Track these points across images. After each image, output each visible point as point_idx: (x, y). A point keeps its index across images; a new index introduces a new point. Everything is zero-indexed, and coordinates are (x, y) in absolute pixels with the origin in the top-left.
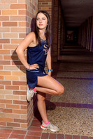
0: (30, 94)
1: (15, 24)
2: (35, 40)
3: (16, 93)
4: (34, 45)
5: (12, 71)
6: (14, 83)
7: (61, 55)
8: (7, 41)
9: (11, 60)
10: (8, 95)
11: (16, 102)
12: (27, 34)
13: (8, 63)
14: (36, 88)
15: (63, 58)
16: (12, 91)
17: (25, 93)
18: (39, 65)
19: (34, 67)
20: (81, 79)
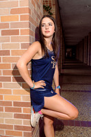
0: (35, 117)
1: (16, 32)
2: (40, 51)
3: (17, 116)
4: (39, 57)
5: (12, 89)
6: (16, 104)
7: (63, 68)
8: (7, 53)
9: (12, 76)
10: (9, 118)
11: (18, 128)
12: (30, 44)
13: (8, 79)
14: (42, 110)
15: (66, 71)
16: (13, 113)
17: (29, 117)
18: (46, 82)
19: (40, 84)
20: (85, 91)
